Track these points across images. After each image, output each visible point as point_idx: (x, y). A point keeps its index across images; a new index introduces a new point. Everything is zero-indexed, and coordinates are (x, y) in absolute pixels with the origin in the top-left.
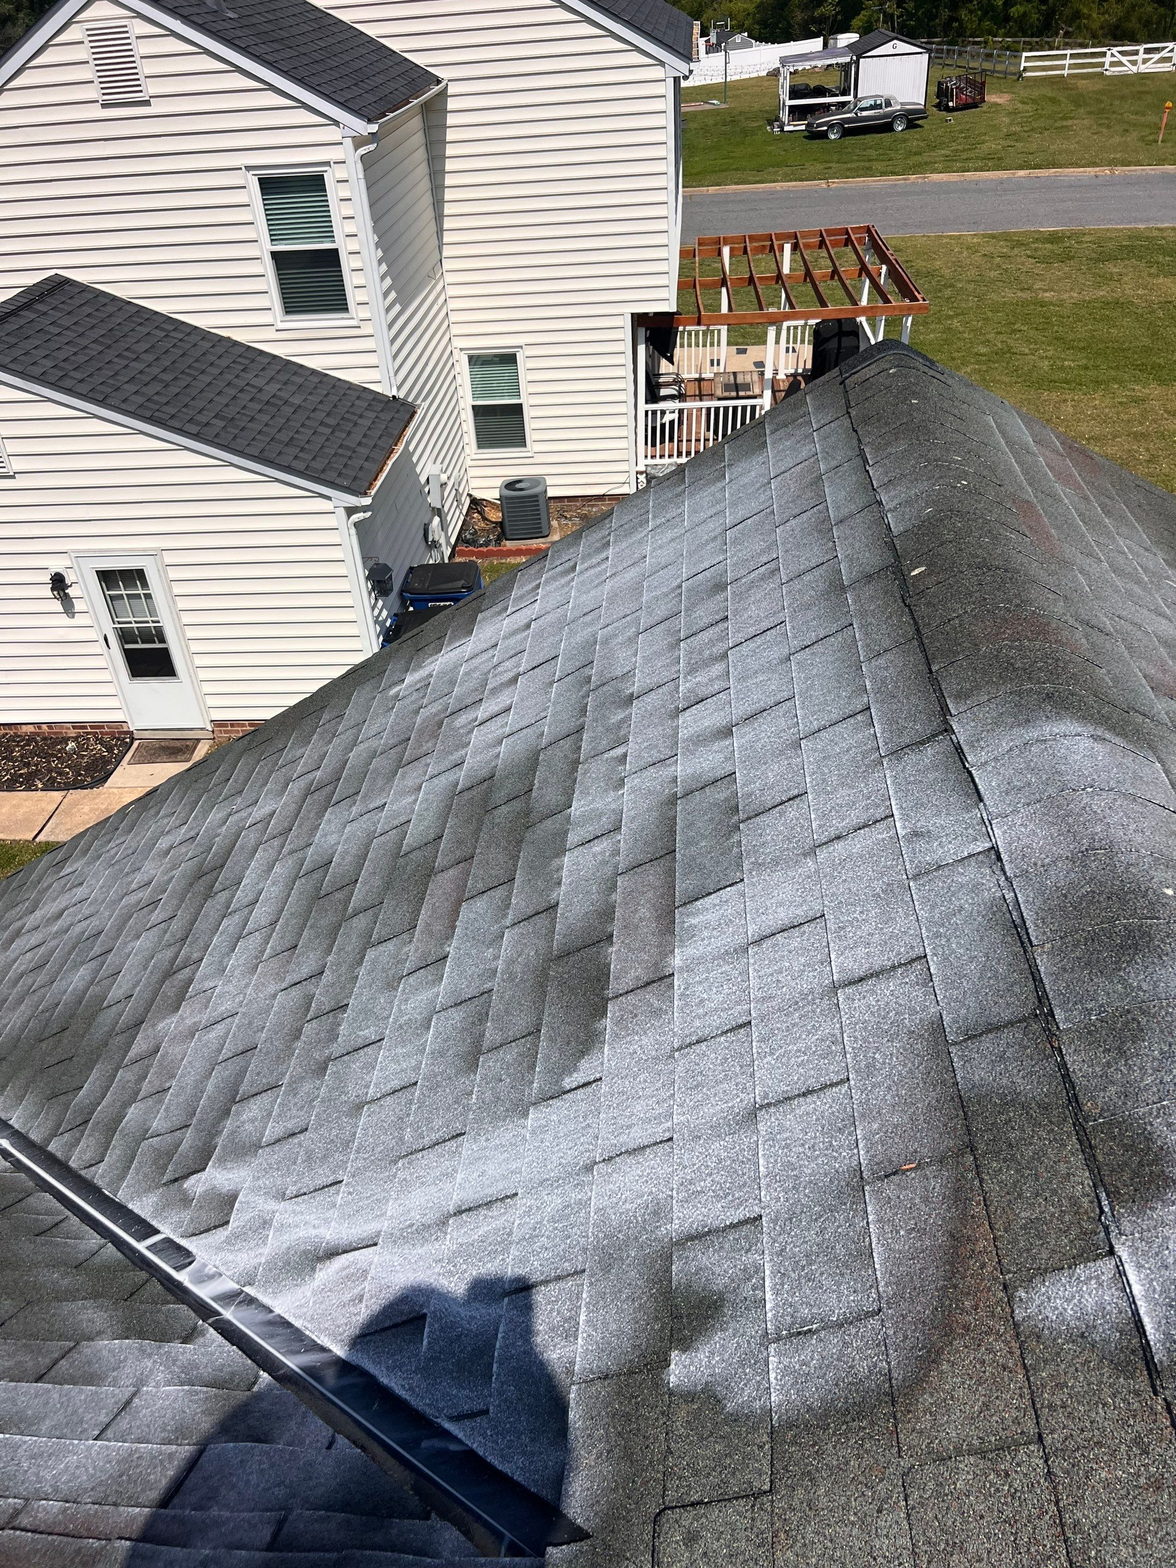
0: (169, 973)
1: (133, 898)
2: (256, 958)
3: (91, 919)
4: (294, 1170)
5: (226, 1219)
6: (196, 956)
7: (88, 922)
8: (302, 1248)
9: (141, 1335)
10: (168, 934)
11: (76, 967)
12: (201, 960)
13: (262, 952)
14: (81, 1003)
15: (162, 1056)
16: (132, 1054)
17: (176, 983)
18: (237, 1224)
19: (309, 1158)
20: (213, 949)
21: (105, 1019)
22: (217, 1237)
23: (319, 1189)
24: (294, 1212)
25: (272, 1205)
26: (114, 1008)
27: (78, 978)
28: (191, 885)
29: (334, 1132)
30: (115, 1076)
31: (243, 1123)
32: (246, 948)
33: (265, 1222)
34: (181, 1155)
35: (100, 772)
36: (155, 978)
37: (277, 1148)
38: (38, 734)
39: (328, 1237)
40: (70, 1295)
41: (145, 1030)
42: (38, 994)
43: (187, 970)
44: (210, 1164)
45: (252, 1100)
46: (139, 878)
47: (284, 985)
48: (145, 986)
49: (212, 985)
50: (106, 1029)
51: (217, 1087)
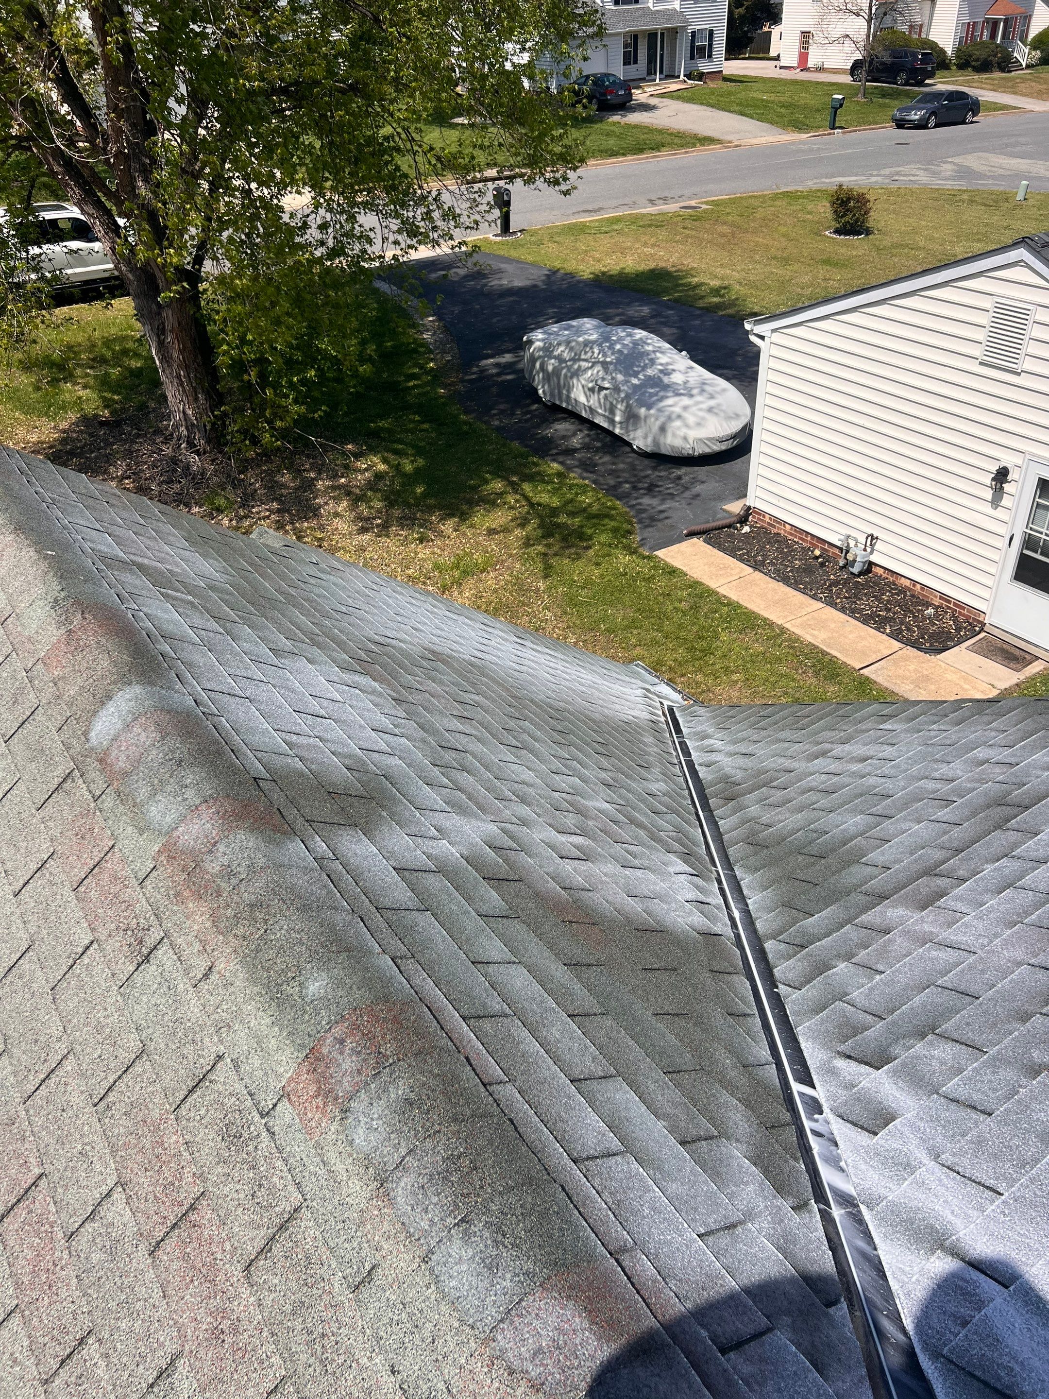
0: (930, 872)
1: (931, 785)
2: (1019, 915)
3: (888, 780)
4: (959, 1141)
5: (876, 1129)
6: (961, 873)
7: (883, 780)
8: (932, 1221)
9: (766, 1172)
10: (947, 837)
11: (855, 811)
12: (965, 881)
13: (1028, 914)
14: (845, 844)
15: (890, 940)
16: (864, 918)
17: (932, 884)
18: (882, 1142)
19: (980, 1142)
20: (981, 878)
21: (857, 872)
22: (859, 1138)
23: (974, 1181)
24: (940, 1180)
25: (922, 1155)
26: (869, 869)
27: (853, 822)
28: (989, 807)
29: (1016, 1142)
30: (843, 927)
31: (933, 1057)
32: (1012, 899)
33: (908, 1165)
34: (864, 1039)
35: (940, 643)
36: (915, 867)
37: (953, 1106)
38: (910, 590)
39: (961, 1234)
40: (730, 1087)
41: (886, 907)
42: (815, 813)
43: (948, 880)
44: (885, 1068)
45: (950, 1044)
46: (944, 770)
47: (1032, 961)
48: (904, 868)
49: (964, 909)
50: (854, 881)
51: (924, 1006)
